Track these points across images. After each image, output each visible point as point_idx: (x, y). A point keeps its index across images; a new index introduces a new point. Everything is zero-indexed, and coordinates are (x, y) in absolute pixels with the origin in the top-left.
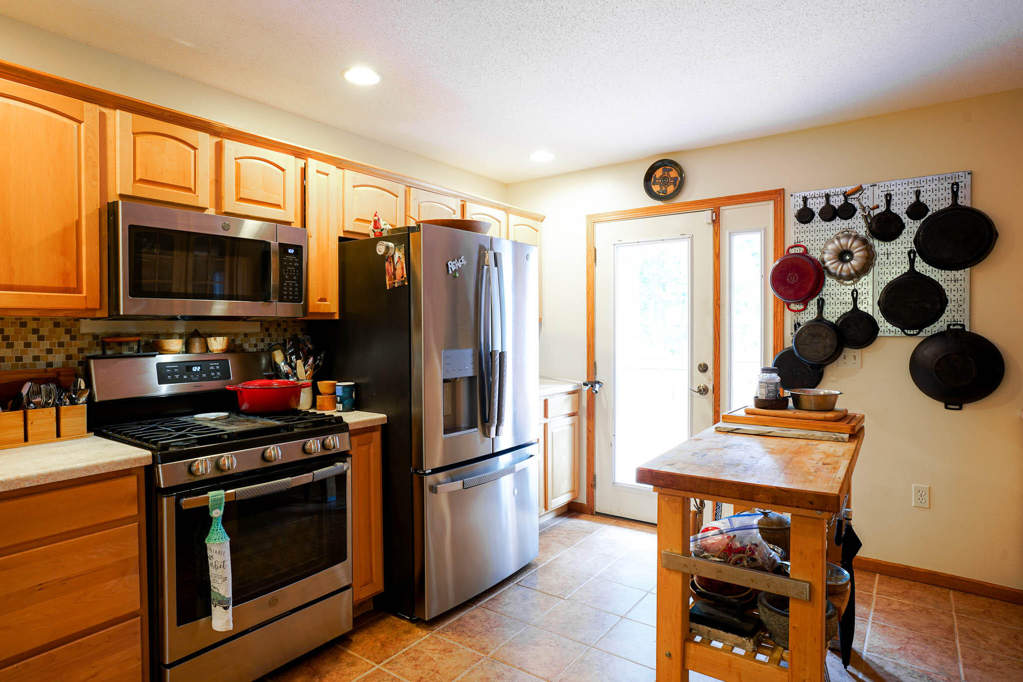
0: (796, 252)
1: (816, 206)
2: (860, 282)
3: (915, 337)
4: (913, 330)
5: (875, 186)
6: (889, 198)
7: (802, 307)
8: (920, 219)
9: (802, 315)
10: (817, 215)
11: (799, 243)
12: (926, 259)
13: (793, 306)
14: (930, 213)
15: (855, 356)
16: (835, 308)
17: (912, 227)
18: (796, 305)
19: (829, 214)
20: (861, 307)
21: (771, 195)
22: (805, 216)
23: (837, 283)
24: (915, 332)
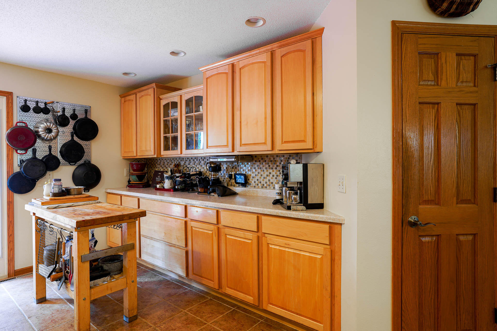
0: (21, 125)
1: (32, 105)
2: (52, 142)
3: (73, 166)
4: (73, 163)
5: (58, 103)
6: (64, 109)
7: (24, 152)
8: (75, 120)
9: (24, 156)
10: (32, 109)
11: (22, 121)
12: (77, 136)
13: (19, 151)
14: (78, 119)
15: (50, 174)
16: (41, 153)
17: (72, 123)
18: (21, 151)
19: (37, 110)
20: (53, 153)
21: (6, 93)
22: (25, 108)
23: (42, 142)
24: (74, 164)
